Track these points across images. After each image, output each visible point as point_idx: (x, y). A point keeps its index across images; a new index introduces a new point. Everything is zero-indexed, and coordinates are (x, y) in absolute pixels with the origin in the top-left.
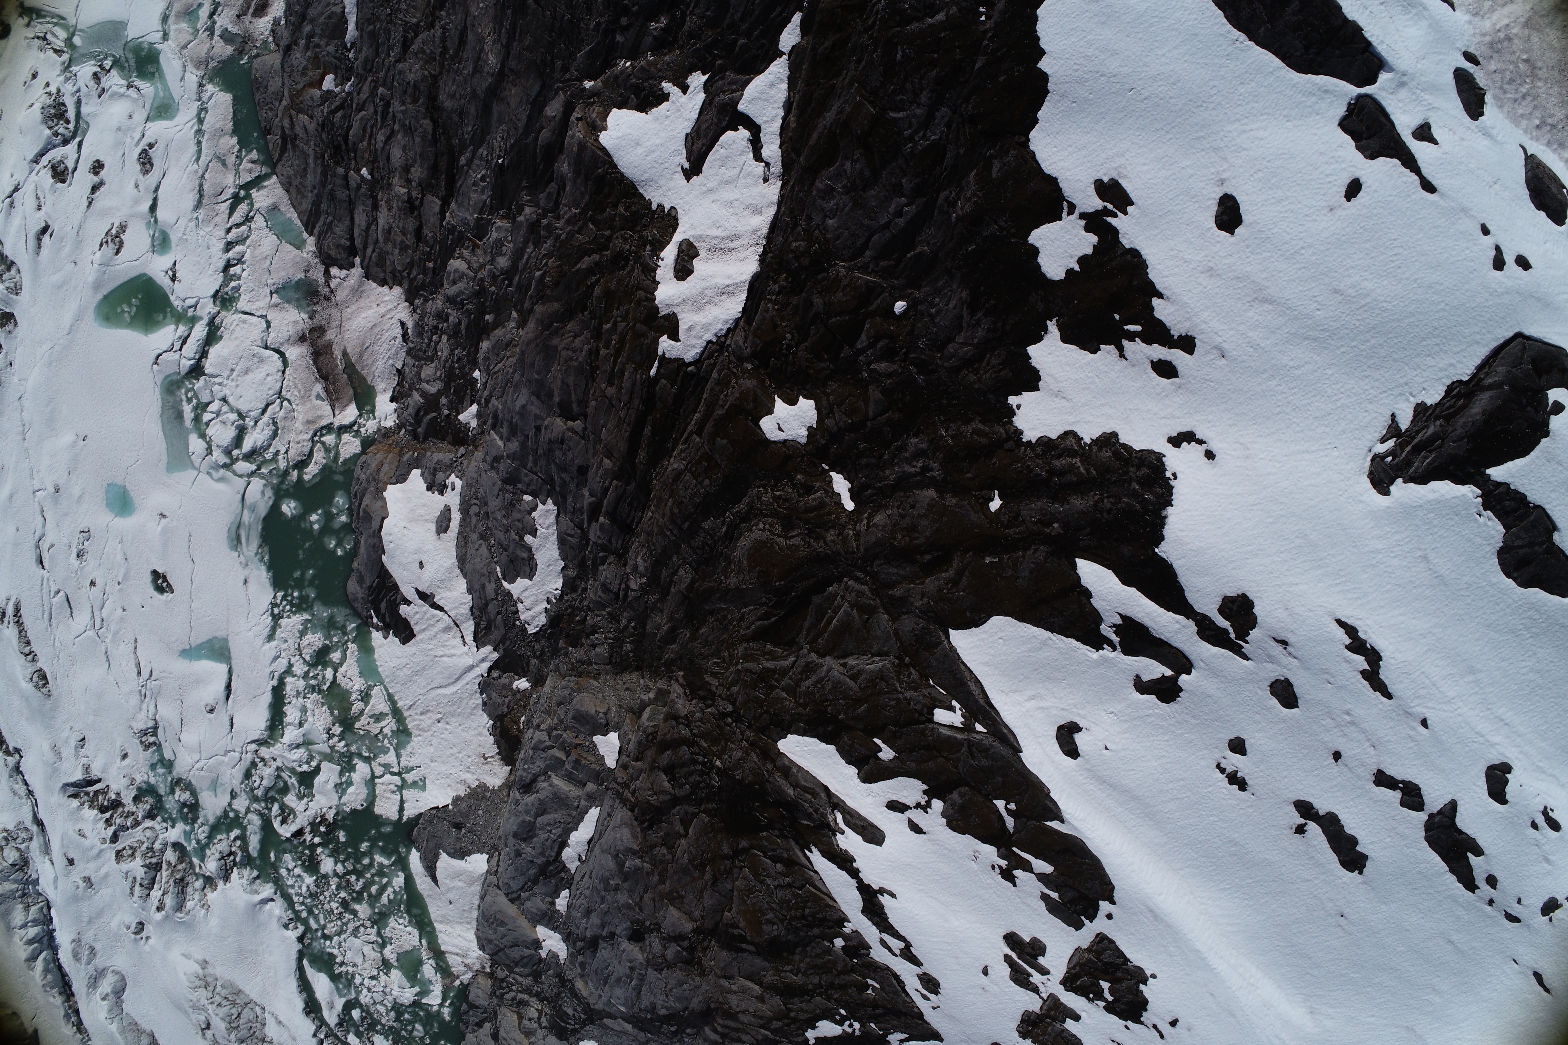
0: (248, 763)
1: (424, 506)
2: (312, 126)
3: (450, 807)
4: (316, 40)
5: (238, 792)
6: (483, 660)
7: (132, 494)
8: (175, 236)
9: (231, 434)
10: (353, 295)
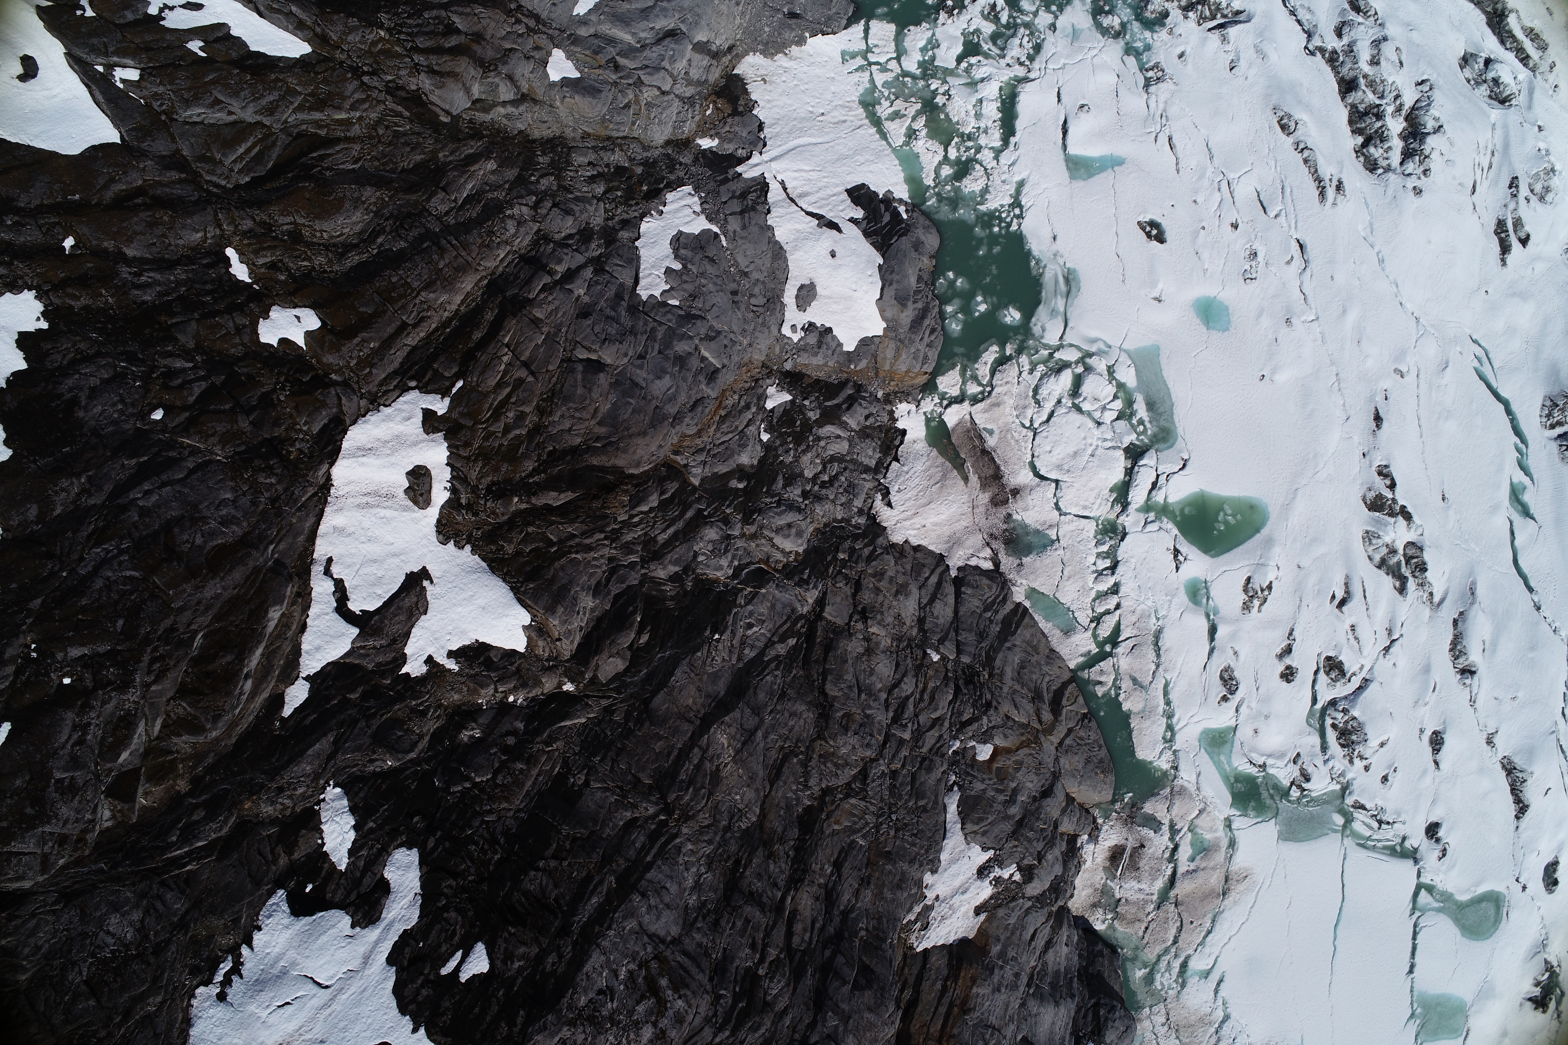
0: (1038, 59)
1: (834, 312)
2: (1006, 707)
3: (807, 35)
4: (1001, 798)
5: (1047, 31)
6: (756, 165)
7: (1198, 321)
8: (1182, 598)
9: (1087, 388)
10: (959, 538)
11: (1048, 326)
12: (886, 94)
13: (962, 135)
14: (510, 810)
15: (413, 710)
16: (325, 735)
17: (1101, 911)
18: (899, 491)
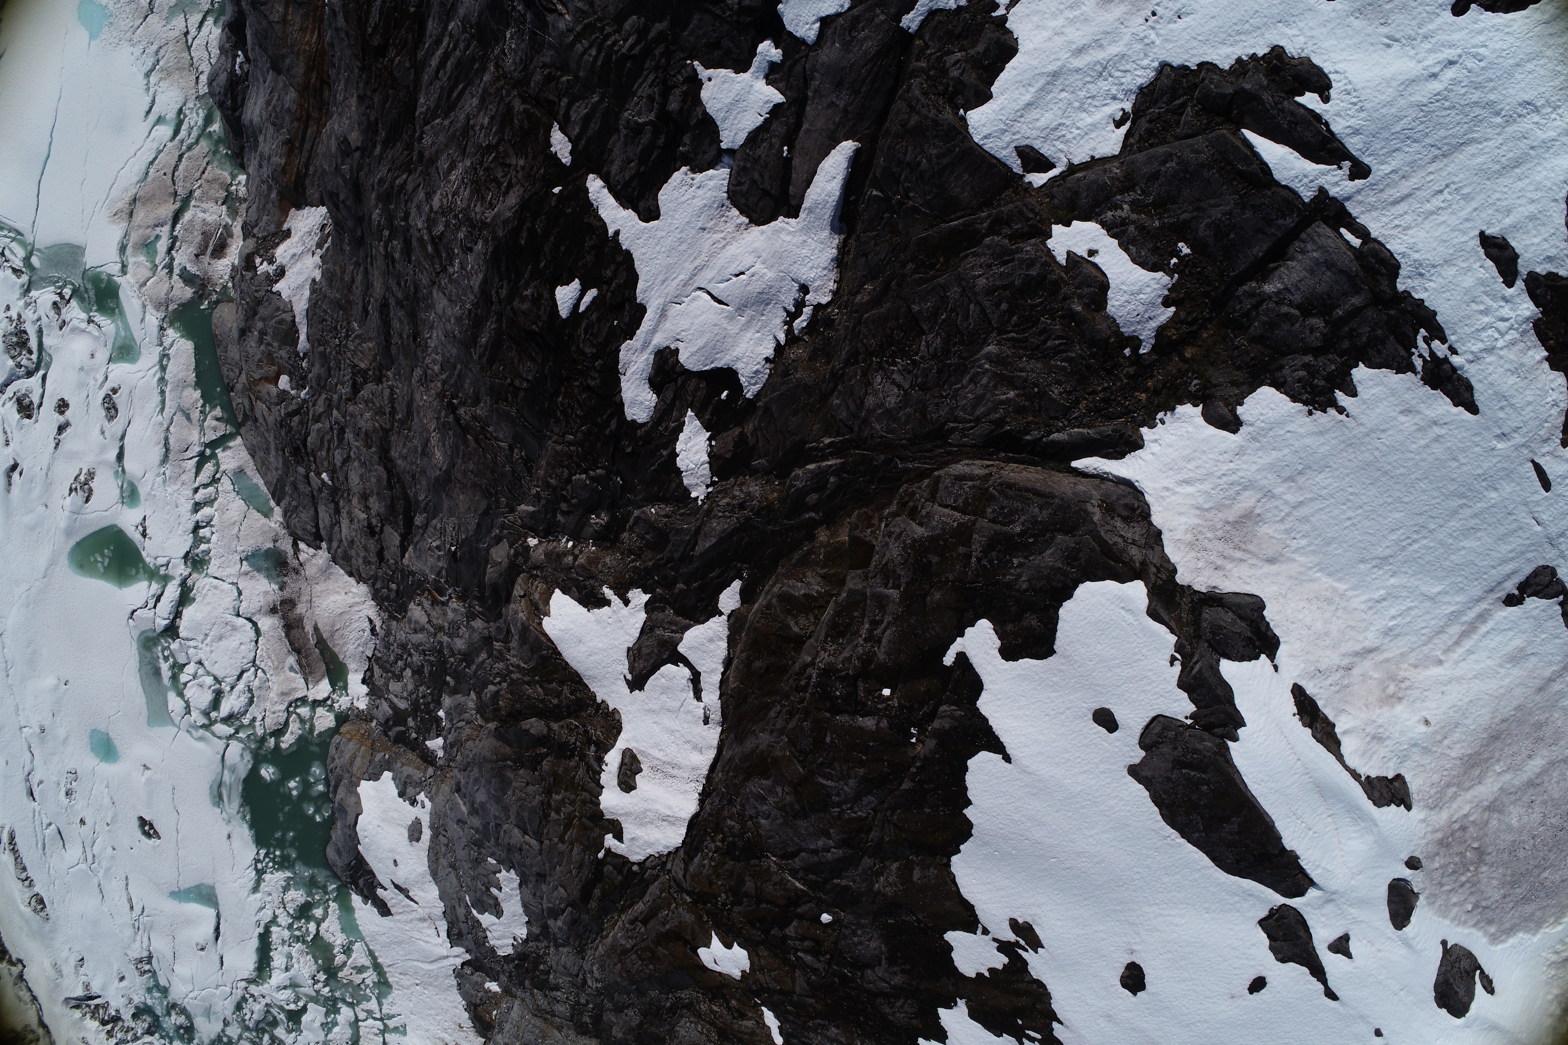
1: (396, 811)
2: (271, 420)
4: (268, 338)
6: (457, 956)
8: (143, 490)
9: (208, 696)
10: (322, 575)
11: (238, 759)
12: (368, 990)
13: (304, 942)
14: (555, 442)
15: (639, 556)
16: (702, 554)
17: (241, 194)
18: (364, 631)
